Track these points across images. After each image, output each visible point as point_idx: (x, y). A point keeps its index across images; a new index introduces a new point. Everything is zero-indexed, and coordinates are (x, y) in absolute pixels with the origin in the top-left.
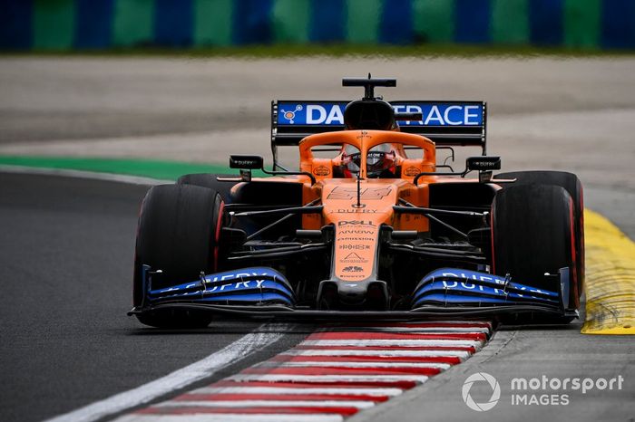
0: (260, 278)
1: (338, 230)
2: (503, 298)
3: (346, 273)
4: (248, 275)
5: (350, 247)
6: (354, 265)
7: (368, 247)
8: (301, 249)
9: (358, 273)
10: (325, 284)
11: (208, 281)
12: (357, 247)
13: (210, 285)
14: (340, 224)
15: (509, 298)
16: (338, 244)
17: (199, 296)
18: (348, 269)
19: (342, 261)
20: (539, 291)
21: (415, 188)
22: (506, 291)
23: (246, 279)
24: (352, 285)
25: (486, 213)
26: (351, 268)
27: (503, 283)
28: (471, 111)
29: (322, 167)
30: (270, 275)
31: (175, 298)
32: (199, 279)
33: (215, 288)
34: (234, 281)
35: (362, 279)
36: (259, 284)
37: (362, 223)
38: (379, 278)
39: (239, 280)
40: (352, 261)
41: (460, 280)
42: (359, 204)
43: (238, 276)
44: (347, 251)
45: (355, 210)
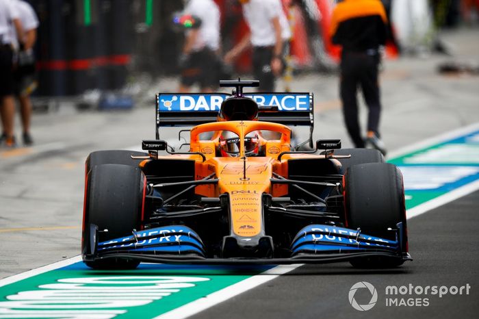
0: (178, 234)
1: (232, 198)
2: (356, 246)
3: (242, 230)
4: (169, 232)
5: (242, 210)
6: (246, 225)
7: (255, 210)
8: (203, 211)
9: (251, 230)
10: (227, 239)
11: (139, 236)
12: (247, 210)
13: (141, 239)
14: (232, 193)
15: (360, 246)
16: (233, 208)
17: (133, 247)
18: (243, 227)
19: (237, 221)
20: (381, 240)
21: (280, 163)
22: (358, 240)
23: (167, 234)
24: (248, 240)
25: (338, 184)
26: (245, 226)
27: (355, 234)
28: (301, 100)
29: (207, 147)
30: (186, 231)
31: (115, 249)
32: (132, 234)
33: (145, 241)
34: (159, 236)
35: (254, 235)
36: (177, 238)
37: (249, 192)
38: (266, 234)
39: (162, 235)
40: (245, 221)
41: (324, 233)
42: (245, 178)
43: (161, 232)
44: (240, 214)
45: (242, 182)
